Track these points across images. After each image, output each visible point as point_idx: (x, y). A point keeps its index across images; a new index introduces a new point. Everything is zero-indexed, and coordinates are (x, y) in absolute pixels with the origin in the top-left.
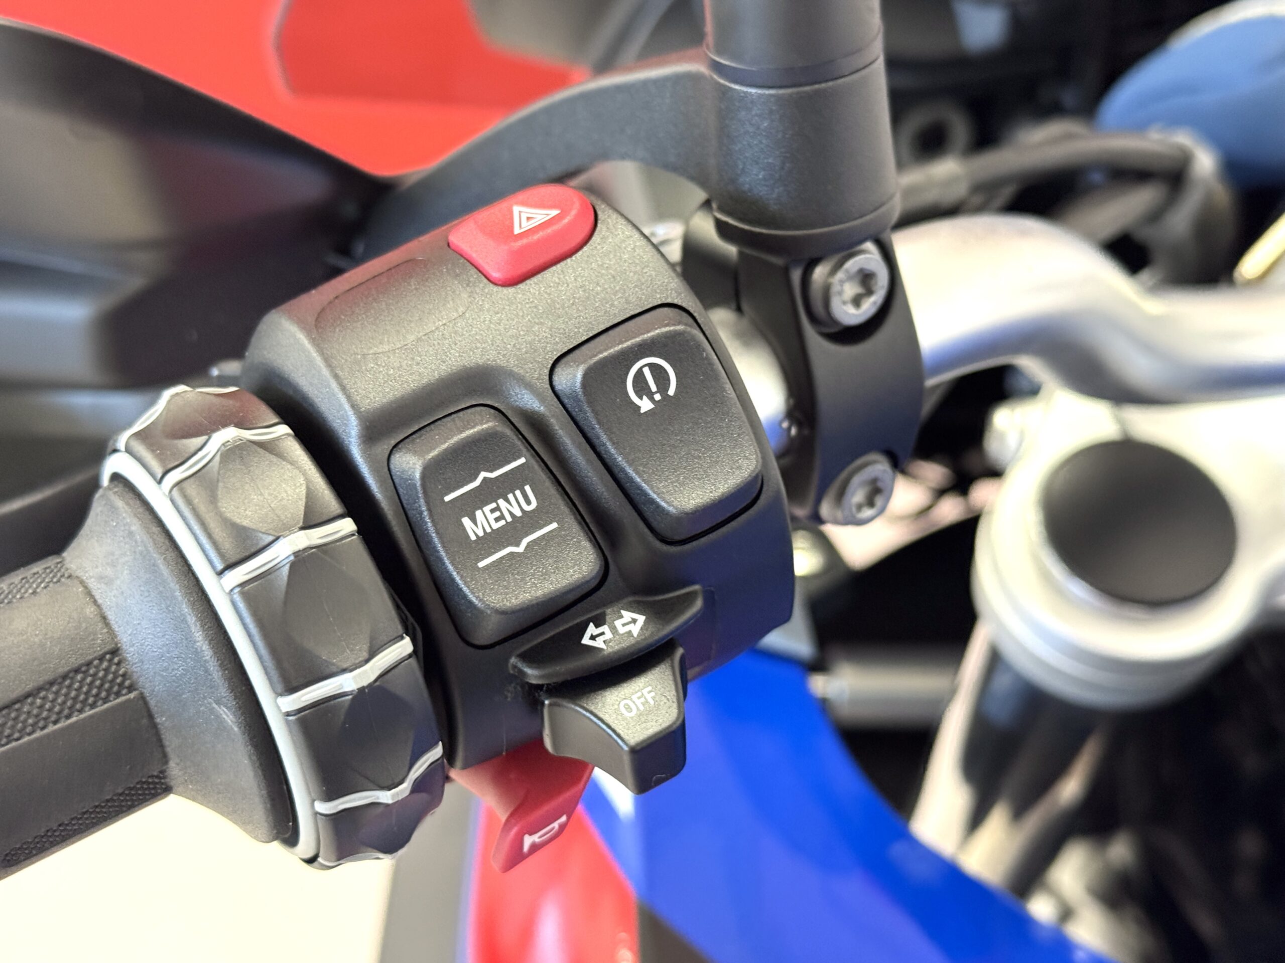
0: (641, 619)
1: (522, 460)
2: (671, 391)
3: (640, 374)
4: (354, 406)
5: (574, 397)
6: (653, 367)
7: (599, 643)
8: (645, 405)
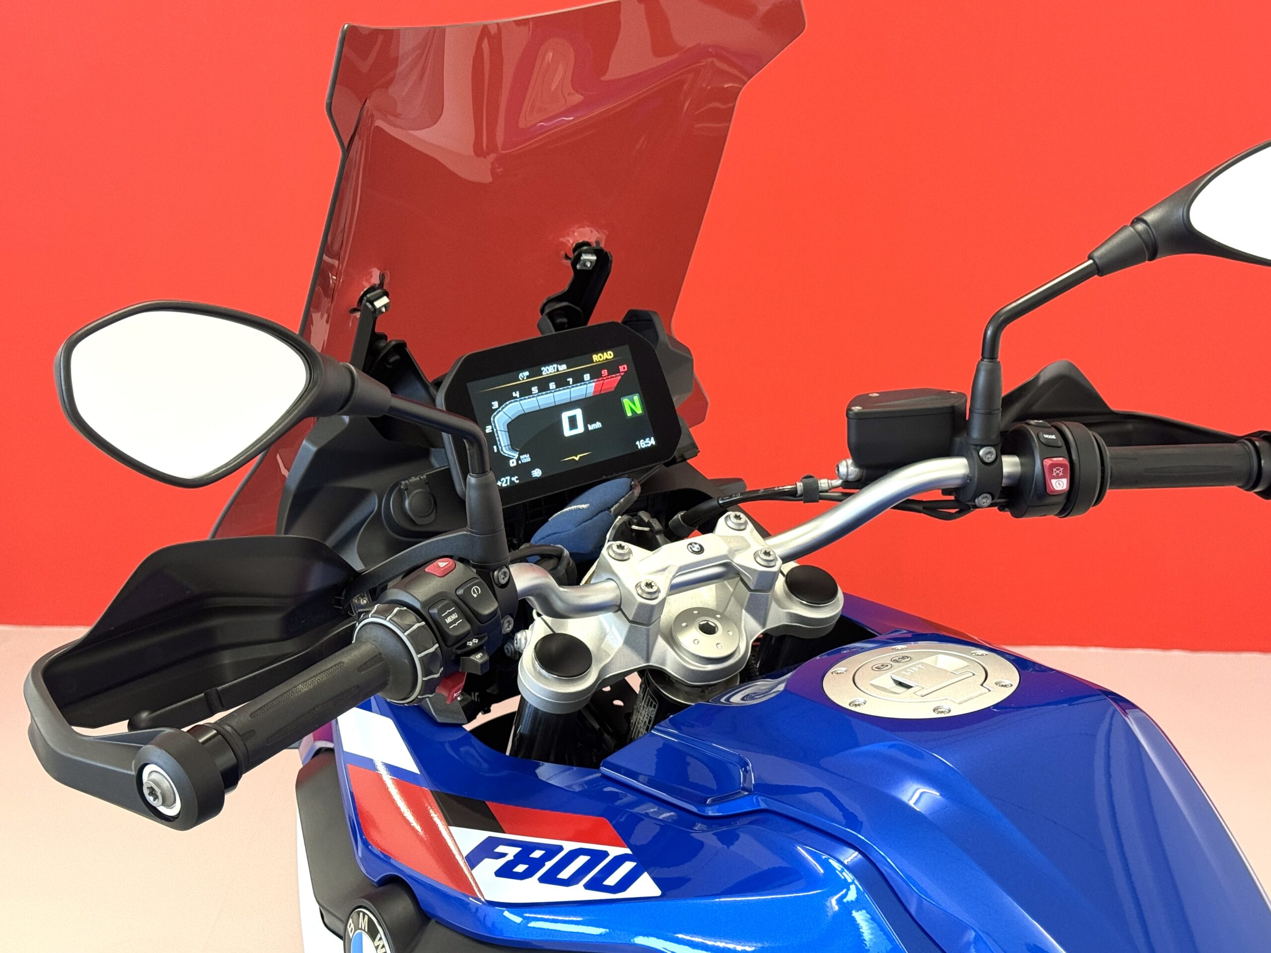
0: (477, 640)
1: (454, 608)
2: (480, 592)
3: (474, 590)
4: (419, 601)
5: (461, 595)
6: (476, 588)
7: (471, 645)
8: (475, 596)
